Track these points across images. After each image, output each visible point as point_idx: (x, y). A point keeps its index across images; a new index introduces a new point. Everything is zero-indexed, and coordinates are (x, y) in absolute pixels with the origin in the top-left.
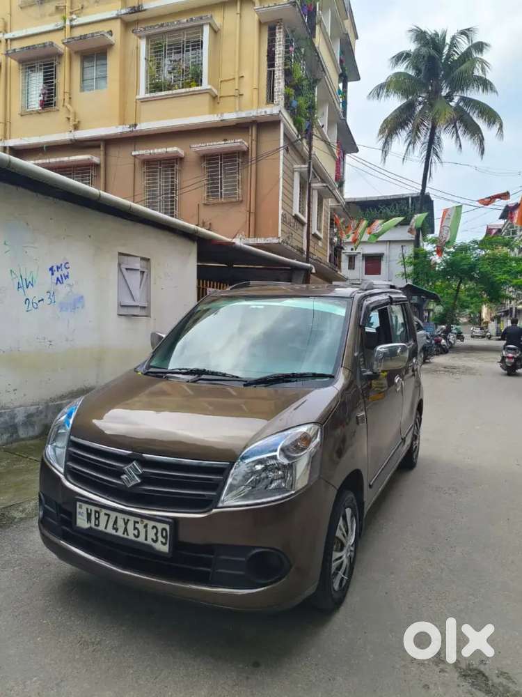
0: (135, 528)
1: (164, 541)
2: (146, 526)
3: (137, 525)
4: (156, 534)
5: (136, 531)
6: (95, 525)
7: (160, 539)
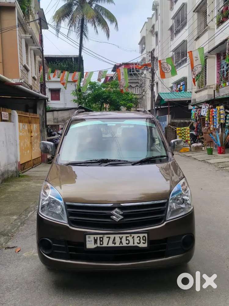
0: (127, 240)
1: (144, 242)
2: (133, 237)
3: (128, 238)
4: (139, 240)
5: (128, 241)
6: (100, 244)
7: (142, 241)
